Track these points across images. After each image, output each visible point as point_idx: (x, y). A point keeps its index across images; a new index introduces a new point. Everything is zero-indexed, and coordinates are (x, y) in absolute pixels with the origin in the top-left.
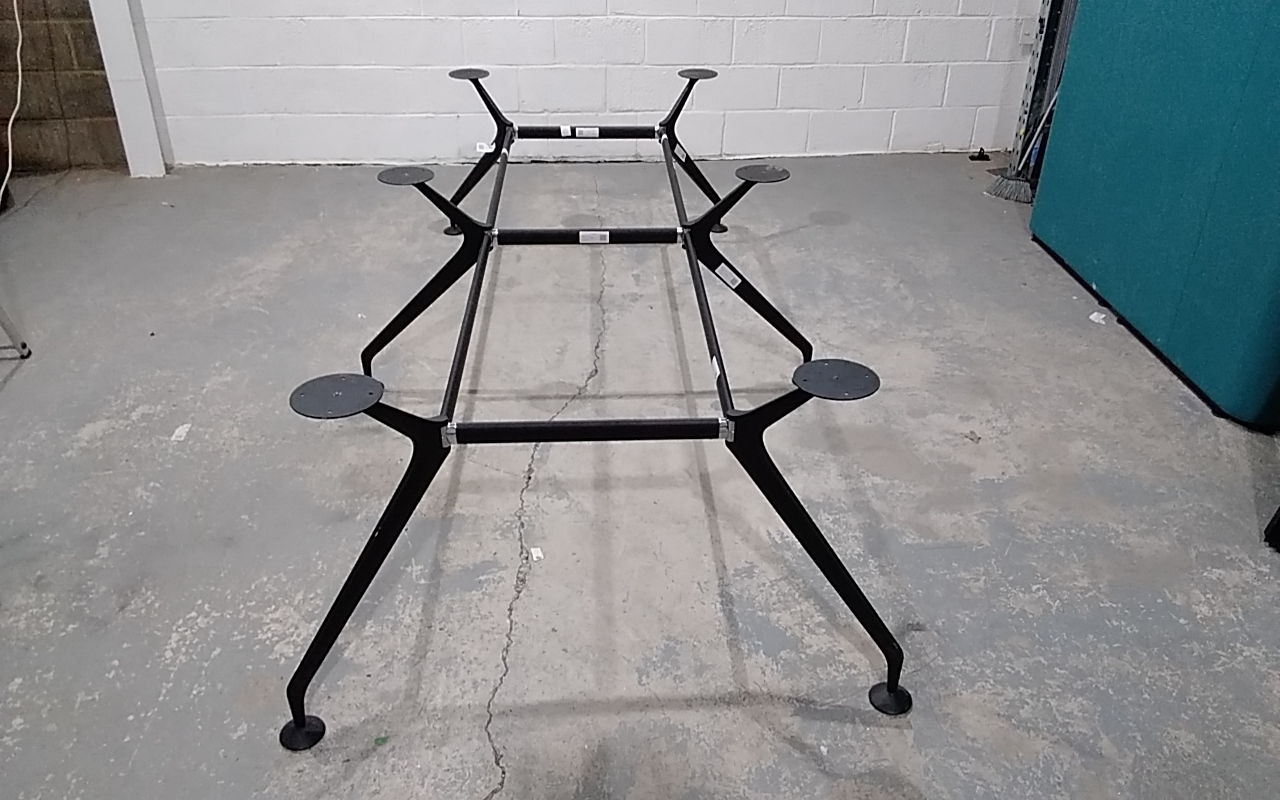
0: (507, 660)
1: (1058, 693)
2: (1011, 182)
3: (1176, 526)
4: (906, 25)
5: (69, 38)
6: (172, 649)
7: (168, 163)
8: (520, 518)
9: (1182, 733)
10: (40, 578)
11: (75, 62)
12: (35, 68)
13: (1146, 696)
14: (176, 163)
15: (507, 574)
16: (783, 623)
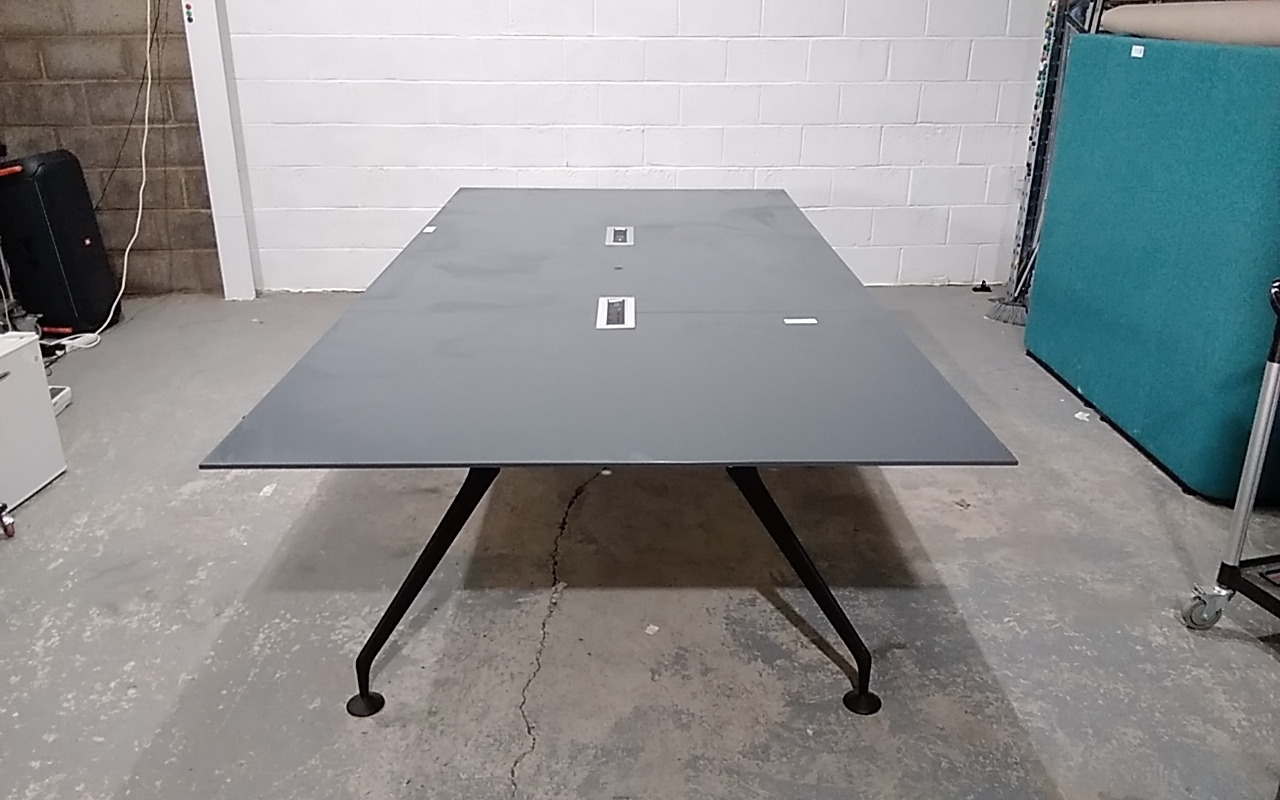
0: (540, 660)
2: (1008, 307)
3: (1139, 576)
4: (909, 173)
6: (259, 645)
7: (259, 289)
8: (554, 558)
10: (149, 592)
11: (185, 201)
12: (153, 206)
14: (266, 288)
15: (542, 598)
16: (780, 640)
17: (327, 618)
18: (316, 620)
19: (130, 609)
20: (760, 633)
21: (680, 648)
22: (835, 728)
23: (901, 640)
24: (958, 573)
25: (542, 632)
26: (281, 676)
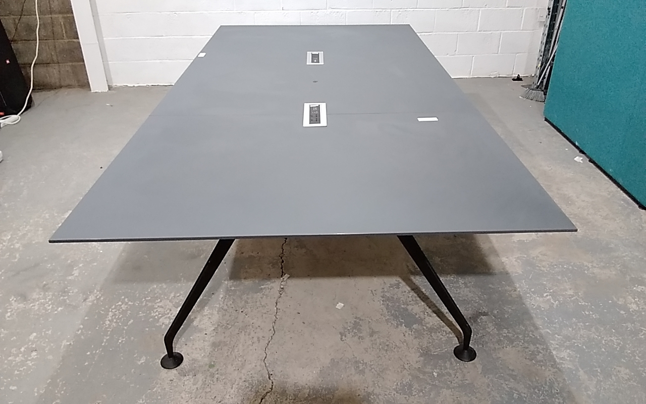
0: (275, 327)
1: (557, 348)
2: (534, 91)
3: (619, 264)
4: (479, 12)
5: (62, 23)
6: (109, 320)
7: (110, 85)
8: (281, 258)
9: (622, 369)
10: (45, 285)
11: (64, 35)
12: (45, 38)
13: (603, 350)
14: (114, 84)
15: (275, 285)
16: (414, 311)
17: (149, 301)
18: (142, 303)
19: (34, 297)
20: (403, 306)
21: (356, 318)
22: (451, 371)
23: (485, 310)
24: (516, 263)
25: (275, 309)
26: (122, 341)
